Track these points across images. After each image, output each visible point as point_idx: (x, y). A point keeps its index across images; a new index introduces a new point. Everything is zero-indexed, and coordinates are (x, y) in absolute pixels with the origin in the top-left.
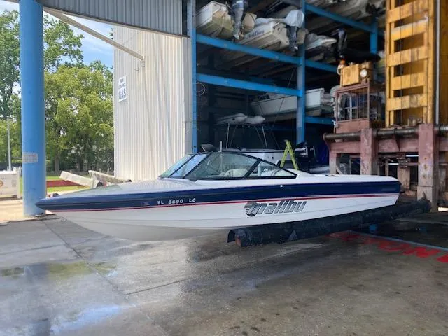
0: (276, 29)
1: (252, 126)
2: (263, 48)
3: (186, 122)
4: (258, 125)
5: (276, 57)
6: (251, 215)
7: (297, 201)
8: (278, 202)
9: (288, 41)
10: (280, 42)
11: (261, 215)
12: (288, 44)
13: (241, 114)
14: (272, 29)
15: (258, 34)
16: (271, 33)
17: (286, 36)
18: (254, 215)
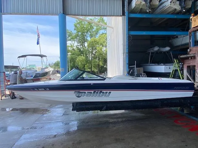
0: (172, 3)
1: (165, 52)
2: (168, 14)
3: (123, 53)
4: (168, 52)
5: (175, 17)
6: (78, 97)
7: (105, 92)
8: (93, 92)
9: (180, 7)
10: (176, 9)
11: (84, 97)
12: (180, 9)
13: (157, 47)
14: (169, 3)
15: (164, 7)
16: (169, 6)
17: (179, 6)
18: (80, 97)
